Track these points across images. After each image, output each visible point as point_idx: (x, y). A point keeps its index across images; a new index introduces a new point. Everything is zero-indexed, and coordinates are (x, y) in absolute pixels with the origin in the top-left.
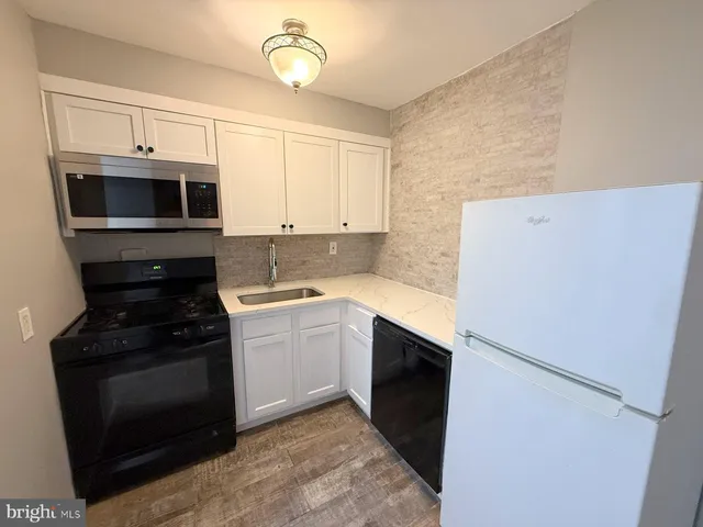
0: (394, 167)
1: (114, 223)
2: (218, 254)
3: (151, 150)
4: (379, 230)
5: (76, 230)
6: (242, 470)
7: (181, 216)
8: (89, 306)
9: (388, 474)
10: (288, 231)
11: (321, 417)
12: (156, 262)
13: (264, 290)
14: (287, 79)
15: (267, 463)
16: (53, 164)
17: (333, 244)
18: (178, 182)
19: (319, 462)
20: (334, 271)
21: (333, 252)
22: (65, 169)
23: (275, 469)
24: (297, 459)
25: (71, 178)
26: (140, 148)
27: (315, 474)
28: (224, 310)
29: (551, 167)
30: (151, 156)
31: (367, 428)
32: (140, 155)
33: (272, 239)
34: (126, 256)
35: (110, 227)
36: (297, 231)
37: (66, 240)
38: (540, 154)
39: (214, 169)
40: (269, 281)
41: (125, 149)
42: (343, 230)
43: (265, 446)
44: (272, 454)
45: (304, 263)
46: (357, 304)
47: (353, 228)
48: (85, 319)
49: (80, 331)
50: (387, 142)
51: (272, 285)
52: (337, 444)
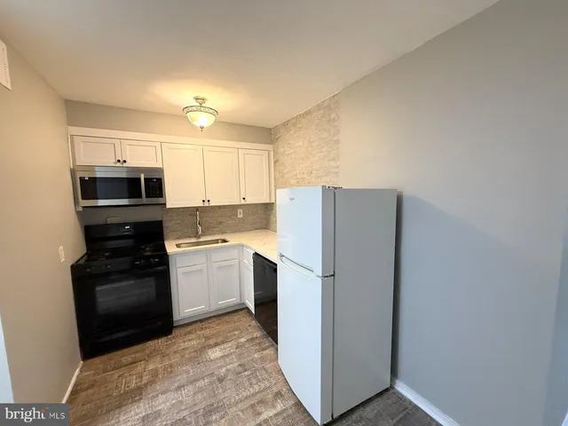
0: (275, 162)
1: (101, 202)
2: (165, 219)
3: (125, 161)
4: (268, 202)
5: (84, 207)
6: (174, 343)
7: (141, 197)
8: (87, 250)
9: (259, 344)
10: (206, 204)
11: (227, 318)
12: (127, 224)
13: (194, 240)
14: (198, 124)
15: (190, 340)
16: (73, 172)
17: (240, 211)
18: (139, 179)
19: (220, 339)
20: (240, 228)
21: (240, 216)
22: (79, 175)
23: (194, 343)
24: (207, 338)
25: (82, 179)
26: (119, 161)
27: (216, 345)
28: (165, 250)
29: (337, 167)
30: (125, 165)
31: (254, 323)
32: (119, 164)
33: (197, 209)
34: (110, 221)
35: (99, 205)
36: (212, 204)
37: (78, 213)
38: (334, 159)
39: (161, 170)
40: (197, 235)
41: (111, 162)
42: (243, 202)
43: (190, 333)
44: (193, 336)
45: (221, 223)
46: (248, 247)
47: (249, 201)
48: (86, 257)
49: (86, 261)
50: (270, 147)
51: (199, 237)
52: (234, 331)
